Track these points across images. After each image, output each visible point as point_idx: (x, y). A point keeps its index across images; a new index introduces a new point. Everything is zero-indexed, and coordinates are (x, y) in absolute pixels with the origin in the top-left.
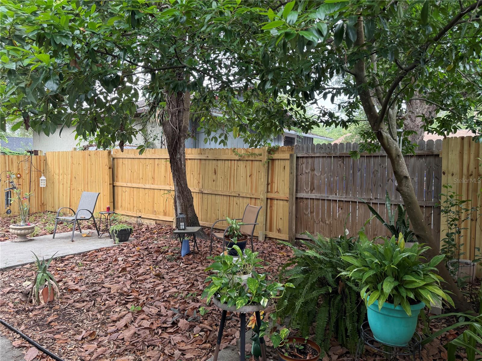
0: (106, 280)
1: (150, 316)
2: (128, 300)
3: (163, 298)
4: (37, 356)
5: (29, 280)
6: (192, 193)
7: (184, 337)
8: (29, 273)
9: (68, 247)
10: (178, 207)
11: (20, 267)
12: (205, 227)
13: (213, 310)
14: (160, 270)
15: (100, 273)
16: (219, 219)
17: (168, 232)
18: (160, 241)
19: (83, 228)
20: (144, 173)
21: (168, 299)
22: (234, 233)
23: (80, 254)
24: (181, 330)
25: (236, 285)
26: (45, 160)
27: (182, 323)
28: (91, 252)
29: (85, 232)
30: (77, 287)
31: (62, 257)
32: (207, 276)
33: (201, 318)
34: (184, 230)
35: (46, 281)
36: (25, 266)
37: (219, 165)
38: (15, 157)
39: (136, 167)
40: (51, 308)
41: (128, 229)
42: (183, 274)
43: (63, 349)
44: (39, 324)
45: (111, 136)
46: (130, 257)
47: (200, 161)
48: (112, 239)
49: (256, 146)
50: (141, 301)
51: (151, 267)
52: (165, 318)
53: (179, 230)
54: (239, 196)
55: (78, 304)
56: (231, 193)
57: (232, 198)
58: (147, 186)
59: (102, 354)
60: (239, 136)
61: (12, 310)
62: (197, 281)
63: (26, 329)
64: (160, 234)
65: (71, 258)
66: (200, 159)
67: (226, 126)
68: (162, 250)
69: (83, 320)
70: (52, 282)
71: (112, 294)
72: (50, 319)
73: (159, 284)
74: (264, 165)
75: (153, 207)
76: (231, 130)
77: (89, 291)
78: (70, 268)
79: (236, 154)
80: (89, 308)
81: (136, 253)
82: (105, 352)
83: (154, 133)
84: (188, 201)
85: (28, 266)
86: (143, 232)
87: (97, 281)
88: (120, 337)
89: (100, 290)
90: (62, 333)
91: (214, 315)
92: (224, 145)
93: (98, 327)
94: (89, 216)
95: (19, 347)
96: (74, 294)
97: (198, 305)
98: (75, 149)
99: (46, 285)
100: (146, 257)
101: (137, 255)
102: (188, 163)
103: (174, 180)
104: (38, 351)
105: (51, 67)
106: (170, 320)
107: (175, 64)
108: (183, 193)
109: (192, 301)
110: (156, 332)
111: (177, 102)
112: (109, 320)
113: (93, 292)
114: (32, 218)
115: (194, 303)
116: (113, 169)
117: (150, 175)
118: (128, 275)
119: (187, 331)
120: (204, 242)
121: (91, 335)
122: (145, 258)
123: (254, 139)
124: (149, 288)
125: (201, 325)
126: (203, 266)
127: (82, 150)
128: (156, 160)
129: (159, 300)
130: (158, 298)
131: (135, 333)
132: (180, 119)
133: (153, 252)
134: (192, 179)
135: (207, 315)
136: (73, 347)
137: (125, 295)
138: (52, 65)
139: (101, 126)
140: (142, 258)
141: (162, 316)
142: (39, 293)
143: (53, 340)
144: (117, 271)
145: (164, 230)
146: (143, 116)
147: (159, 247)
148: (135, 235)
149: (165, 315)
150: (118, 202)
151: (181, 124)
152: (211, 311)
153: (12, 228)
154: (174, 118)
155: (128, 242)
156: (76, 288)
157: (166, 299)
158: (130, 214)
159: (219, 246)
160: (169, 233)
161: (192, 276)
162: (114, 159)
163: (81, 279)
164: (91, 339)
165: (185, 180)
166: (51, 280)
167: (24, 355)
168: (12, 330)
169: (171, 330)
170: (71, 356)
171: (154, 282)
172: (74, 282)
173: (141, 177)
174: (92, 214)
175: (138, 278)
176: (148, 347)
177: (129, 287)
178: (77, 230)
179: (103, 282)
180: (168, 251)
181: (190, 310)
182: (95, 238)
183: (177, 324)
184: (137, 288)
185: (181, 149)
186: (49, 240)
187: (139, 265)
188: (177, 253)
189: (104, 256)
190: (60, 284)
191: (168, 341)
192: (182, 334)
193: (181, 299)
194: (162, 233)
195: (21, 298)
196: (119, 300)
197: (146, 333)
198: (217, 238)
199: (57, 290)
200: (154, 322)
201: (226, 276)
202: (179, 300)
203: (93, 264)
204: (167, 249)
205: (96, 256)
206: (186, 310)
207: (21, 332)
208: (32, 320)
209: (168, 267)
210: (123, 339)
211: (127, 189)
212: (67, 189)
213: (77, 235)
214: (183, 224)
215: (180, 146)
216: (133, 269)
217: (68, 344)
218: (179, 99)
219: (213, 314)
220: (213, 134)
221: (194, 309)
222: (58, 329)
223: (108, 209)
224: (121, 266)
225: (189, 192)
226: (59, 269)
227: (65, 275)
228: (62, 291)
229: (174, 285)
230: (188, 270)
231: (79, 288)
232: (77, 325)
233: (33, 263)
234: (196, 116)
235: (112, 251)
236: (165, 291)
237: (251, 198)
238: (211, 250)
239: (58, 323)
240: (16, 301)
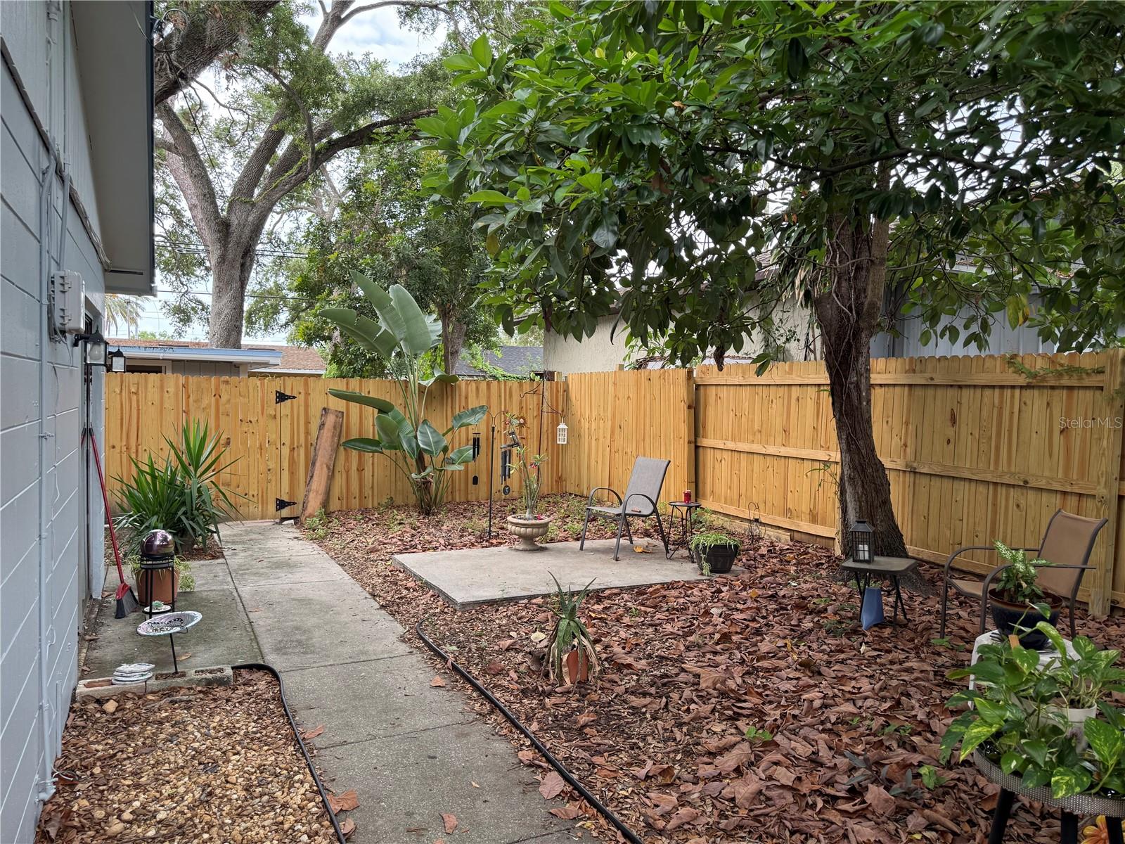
0: (687, 654)
1: (792, 760)
2: (740, 711)
3: (822, 723)
4: (562, 791)
5: (542, 630)
6: (887, 472)
7: (883, 833)
8: (541, 616)
9: (608, 571)
10: (849, 505)
11: (526, 601)
12: (921, 560)
13: (959, 780)
14: (811, 653)
15: (674, 636)
16: (963, 546)
17: (823, 564)
18: (806, 582)
19: (635, 533)
20: (765, 418)
21: (835, 728)
22: (1020, 586)
23: (631, 588)
24: (874, 813)
25: (1047, 730)
26: (566, 391)
27: (875, 794)
28: (655, 587)
29: (641, 542)
30: (629, 660)
31: (598, 591)
32: (934, 688)
33: (928, 796)
34: (868, 562)
35: (574, 637)
36: (534, 601)
37: (964, 401)
38: (515, 384)
39: (746, 405)
40: (584, 696)
41: (730, 546)
42: (869, 672)
43: (609, 791)
44: (564, 724)
45: (698, 336)
46: (737, 610)
47: (910, 391)
48: (696, 565)
49: (1080, 348)
50: (770, 720)
51: (787, 641)
52: (830, 774)
53: (854, 561)
54: (1025, 485)
55: (633, 698)
56: (1000, 476)
57: (1002, 491)
58: (771, 450)
59: (688, 823)
60: (1024, 322)
61: (515, 686)
62: (908, 696)
63: (541, 729)
64: (803, 567)
65: (616, 594)
66: (910, 386)
67: (986, 296)
68: (811, 606)
69: (646, 736)
70: (586, 642)
71: (702, 690)
72: (583, 719)
73: (809, 686)
74: (1113, 399)
75: (785, 499)
76: (1001, 307)
77: (655, 673)
78: (613, 617)
79: (1019, 371)
80: (657, 712)
81: (749, 604)
82: (695, 818)
83: (788, 326)
84: (877, 492)
85: (539, 601)
86: (762, 556)
87: (670, 654)
88: (727, 792)
89: (677, 675)
90: (606, 754)
91: (963, 795)
92: (980, 347)
93: (678, 758)
94: (647, 509)
95: (530, 766)
96: (626, 675)
97: (915, 758)
98: (621, 367)
99: (574, 646)
100: (774, 617)
101: (752, 608)
102: (878, 396)
103: (839, 437)
104: (563, 782)
105: (606, 200)
106: (844, 782)
107: (884, 149)
108: (863, 471)
109: (899, 746)
110: (810, 802)
111: (854, 246)
112: (699, 747)
113: (662, 677)
114: (543, 504)
115: (904, 752)
116: (695, 408)
117: (778, 423)
118: (736, 652)
119: (889, 819)
120: (921, 599)
121: (664, 772)
122: (771, 617)
123: (1075, 329)
124: (786, 692)
125: (927, 811)
126: (922, 660)
127: (635, 368)
128: (793, 388)
129: (812, 726)
130: (809, 720)
131: (760, 792)
132: (860, 285)
133: (789, 607)
134: (886, 436)
135: (943, 792)
136: (630, 790)
137: (732, 698)
138: (607, 194)
139: (678, 316)
140: (763, 617)
141: (822, 765)
142: (561, 660)
143: (589, 765)
144: (711, 638)
145: (811, 558)
146: (763, 287)
147: (804, 598)
148: (744, 560)
149: (831, 765)
150: (704, 483)
151: (862, 299)
152: (952, 783)
153: (512, 523)
154: (844, 284)
155: (729, 576)
156: (628, 662)
157: (829, 726)
158: (732, 510)
159: (963, 614)
160: (825, 566)
161: (894, 683)
162: (698, 387)
163: (637, 645)
164: (664, 782)
165: (869, 437)
166: (582, 637)
167: (538, 783)
168: (517, 727)
169: (848, 807)
170: (626, 809)
171: (798, 679)
172: (624, 648)
173: (756, 427)
174: (655, 505)
175: (759, 664)
176: (792, 833)
177: (739, 681)
178: (624, 536)
179: (680, 659)
180: (826, 610)
181: (895, 766)
182: (659, 558)
183: (861, 794)
184: (758, 687)
185: (861, 360)
186: (574, 552)
187: (758, 632)
188: (851, 619)
189: (681, 600)
190: (598, 648)
191: (841, 832)
192: (877, 823)
193: (868, 735)
194: (808, 564)
195: (529, 663)
196: (719, 707)
197: (784, 798)
198: (959, 593)
199: (593, 659)
200: (803, 776)
201: (1017, 702)
202: (862, 735)
203: (658, 616)
204: (822, 605)
205: (664, 597)
206: (884, 765)
207: (532, 735)
208: (550, 715)
209: (828, 650)
210: (732, 800)
211: (725, 454)
212: (604, 450)
213: (625, 548)
214: (866, 548)
215: (859, 353)
216: (746, 639)
217: (618, 781)
218: (857, 238)
219: (959, 790)
220: (945, 320)
221: (905, 766)
222: (599, 745)
223: (688, 496)
224: (718, 627)
225: (880, 467)
226: (593, 615)
227: (606, 630)
228: (603, 665)
229: (848, 696)
230: (883, 665)
231: (634, 664)
232: (635, 744)
233: (548, 595)
234: (899, 275)
235: (696, 591)
236: (825, 706)
237: (1065, 493)
238: (944, 626)
239: (598, 731)
240: (522, 668)
